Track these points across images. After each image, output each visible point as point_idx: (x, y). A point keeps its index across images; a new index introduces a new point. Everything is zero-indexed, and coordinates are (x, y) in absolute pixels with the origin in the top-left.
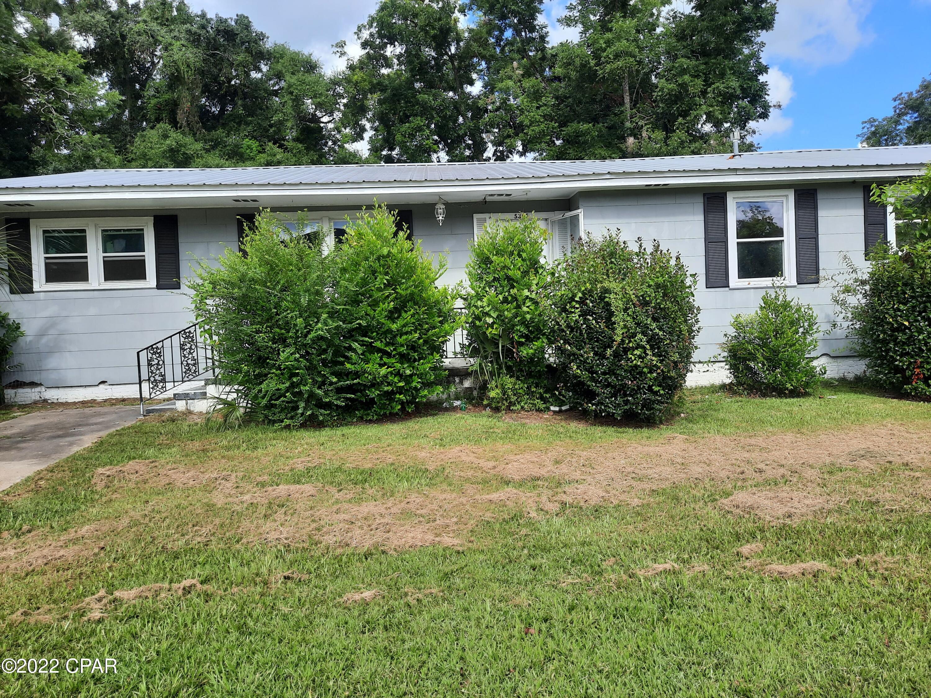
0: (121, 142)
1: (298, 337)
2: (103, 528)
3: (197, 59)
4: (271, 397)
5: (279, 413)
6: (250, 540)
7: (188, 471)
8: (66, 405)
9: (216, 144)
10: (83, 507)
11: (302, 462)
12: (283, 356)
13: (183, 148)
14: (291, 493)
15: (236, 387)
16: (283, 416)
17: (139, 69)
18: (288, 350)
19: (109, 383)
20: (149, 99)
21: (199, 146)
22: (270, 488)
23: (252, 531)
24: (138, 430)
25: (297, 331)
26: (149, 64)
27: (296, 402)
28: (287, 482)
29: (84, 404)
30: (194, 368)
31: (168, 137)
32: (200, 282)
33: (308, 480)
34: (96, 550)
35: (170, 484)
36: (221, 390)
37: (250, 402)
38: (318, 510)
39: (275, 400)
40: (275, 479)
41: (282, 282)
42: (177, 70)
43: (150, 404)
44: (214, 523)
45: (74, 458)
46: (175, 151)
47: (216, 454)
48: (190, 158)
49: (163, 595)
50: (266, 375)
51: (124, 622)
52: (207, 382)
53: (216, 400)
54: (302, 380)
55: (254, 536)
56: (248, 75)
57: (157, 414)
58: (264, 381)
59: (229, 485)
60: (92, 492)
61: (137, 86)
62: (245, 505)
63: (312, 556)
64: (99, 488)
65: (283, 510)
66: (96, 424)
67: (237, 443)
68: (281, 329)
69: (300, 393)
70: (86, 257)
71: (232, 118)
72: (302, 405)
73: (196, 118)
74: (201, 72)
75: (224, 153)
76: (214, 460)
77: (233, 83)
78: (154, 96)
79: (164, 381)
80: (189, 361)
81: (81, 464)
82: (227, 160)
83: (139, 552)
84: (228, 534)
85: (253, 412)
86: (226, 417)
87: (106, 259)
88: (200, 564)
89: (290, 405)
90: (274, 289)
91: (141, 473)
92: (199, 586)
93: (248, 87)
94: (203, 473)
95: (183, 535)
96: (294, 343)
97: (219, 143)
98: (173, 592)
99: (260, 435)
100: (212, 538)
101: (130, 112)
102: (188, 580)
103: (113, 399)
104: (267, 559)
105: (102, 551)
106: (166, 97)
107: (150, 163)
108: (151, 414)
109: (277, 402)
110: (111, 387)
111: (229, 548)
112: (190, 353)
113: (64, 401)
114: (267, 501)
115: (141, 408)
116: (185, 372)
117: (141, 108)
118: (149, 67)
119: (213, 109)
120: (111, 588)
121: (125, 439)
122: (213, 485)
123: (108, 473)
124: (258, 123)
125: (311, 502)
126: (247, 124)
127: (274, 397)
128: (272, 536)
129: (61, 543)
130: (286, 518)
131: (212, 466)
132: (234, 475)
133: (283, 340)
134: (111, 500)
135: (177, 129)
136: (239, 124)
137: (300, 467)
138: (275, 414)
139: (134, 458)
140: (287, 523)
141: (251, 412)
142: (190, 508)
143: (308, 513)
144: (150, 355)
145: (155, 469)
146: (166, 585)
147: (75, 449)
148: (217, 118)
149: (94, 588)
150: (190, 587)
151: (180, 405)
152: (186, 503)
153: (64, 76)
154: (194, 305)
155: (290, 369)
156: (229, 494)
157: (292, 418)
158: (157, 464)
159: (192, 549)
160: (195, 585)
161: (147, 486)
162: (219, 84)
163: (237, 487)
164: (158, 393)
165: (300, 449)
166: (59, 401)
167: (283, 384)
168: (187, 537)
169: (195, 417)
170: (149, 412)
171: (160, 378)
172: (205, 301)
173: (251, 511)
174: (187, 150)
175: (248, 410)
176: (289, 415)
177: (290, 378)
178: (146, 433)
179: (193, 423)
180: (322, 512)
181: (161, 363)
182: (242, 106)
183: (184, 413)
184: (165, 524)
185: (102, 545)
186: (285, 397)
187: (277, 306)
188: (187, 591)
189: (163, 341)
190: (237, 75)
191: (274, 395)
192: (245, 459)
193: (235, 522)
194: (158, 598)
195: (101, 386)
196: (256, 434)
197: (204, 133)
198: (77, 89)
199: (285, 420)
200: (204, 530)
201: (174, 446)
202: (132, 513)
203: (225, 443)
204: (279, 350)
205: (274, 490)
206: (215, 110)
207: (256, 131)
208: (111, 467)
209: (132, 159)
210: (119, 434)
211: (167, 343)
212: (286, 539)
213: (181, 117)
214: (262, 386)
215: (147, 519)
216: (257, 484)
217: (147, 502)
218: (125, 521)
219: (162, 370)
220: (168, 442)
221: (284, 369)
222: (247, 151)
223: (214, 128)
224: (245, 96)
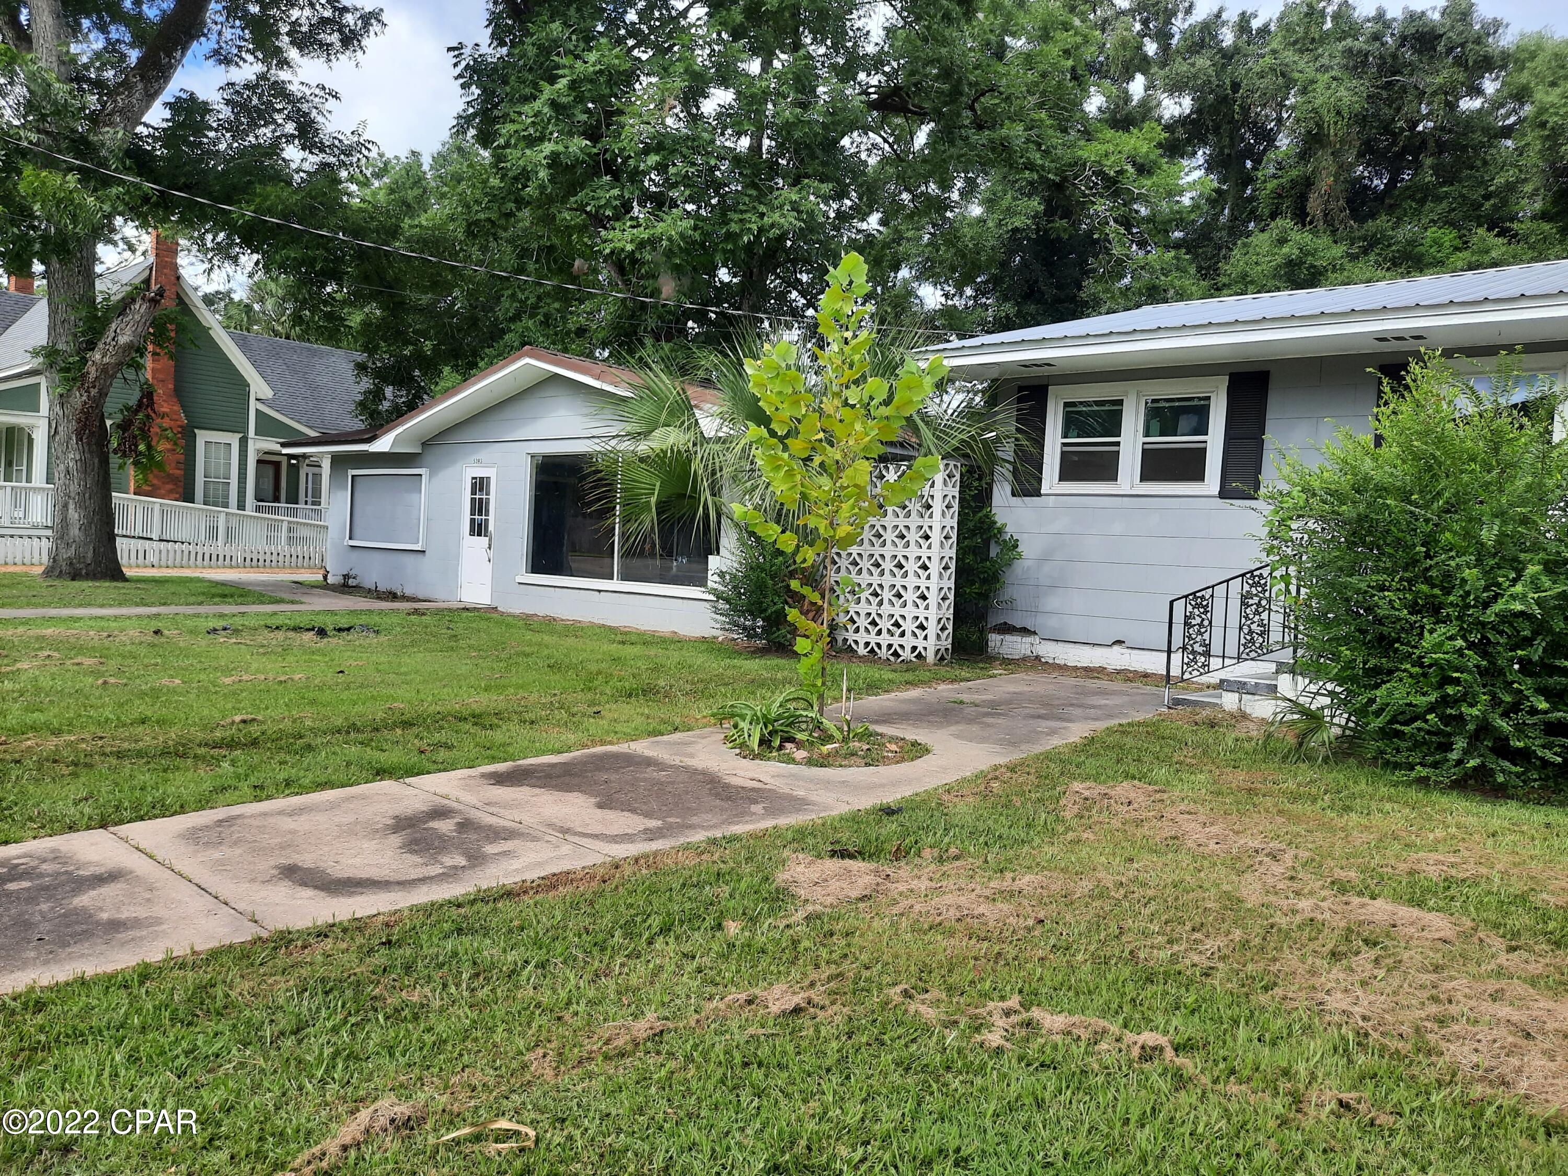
0: (1210, 259)
1: (1468, 606)
2: (1053, 887)
3: (1355, 99)
4: (1394, 716)
5: (1409, 750)
6: (1290, 995)
7: (1212, 824)
8: (1063, 668)
9: (1371, 243)
10: (1037, 841)
11: (1438, 863)
12: (1428, 640)
13: (1310, 258)
14: (1399, 923)
15: (1329, 686)
16: (1415, 758)
17: (1255, 136)
18: (1442, 629)
19: (1127, 644)
20: (1265, 181)
21: (1338, 251)
22: (1356, 900)
23: (1298, 976)
24: (1152, 730)
25: (1468, 593)
26: (1273, 124)
27: (1450, 735)
28: (1397, 898)
29: (1089, 672)
30: (1261, 640)
31: (1286, 241)
32: (1285, 488)
33: (1442, 904)
34: (1030, 922)
35: (1176, 838)
36: (1300, 687)
37: (1353, 718)
38: (1452, 978)
39: (1402, 724)
40: (1372, 883)
41: (1447, 494)
42: (1317, 125)
43: (1183, 688)
44: (1231, 937)
45: (1048, 757)
46: (1296, 264)
47: (1269, 802)
48: (1321, 274)
49: (1104, 1046)
50: (1390, 672)
51: (1031, 1069)
52: (1281, 668)
53: (1287, 704)
54: (1465, 694)
55: (1300, 989)
56: (1452, 106)
57: (1189, 709)
58: (1384, 682)
59: (1278, 869)
60: (1057, 819)
61: (1249, 164)
62: (1298, 919)
63: (1413, 1077)
64: (1068, 815)
65: (1377, 951)
66: (1094, 707)
67: (1314, 791)
68: (1433, 586)
69: (1460, 718)
70: (1118, 444)
71: (1408, 193)
72: (1460, 744)
73: (1341, 202)
74: (1361, 120)
75: (1385, 259)
76: (1263, 814)
77: (1420, 128)
78: (1274, 176)
79: (1207, 654)
80: (1254, 627)
81: (1055, 769)
82: (1388, 269)
83: (1092, 948)
84: (1250, 967)
85: (1358, 738)
86: (1302, 739)
87: (1146, 446)
88: (1185, 1007)
89: (1434, 739)
90: (1427, 506)
91: (1136, 805)
92: (1169, 1053)
93: (1450, 131)
94: (1237, 833)
95: (1170, 942)
96: (1459, 618)
97: (1378, 242)
98: (1123, 1047)
99: (1363, 786)
100: (1221, 965)
101: (1232, 210)
102: (1154, 1034)
103: (1131, 672)
104: (1316, 1046)
105: (1039, 926)
106: (1294, 173)
107: (1251, 288)
108: (1180, 707)
109: (1406, 729)
110: (1130, 651)
111: (1247, 995)
112: (1257, 613)
113: (1062, 662)
114: (1343, 924)
115: (1167, 694)
116: (1244, 645)
117: (1252, 199)
118: (1272, 129)
119: (1376, 182)
120: (1030, 998)
121: (1129, 741)
122: (1248, 862)
123: (1087, 793)
124: (1462, 196)
125: (1440, 955)
126: (1438, 199)
127: (1400, 718)
128: (1337, 1002)
129: (988, 892)
130: (1376, 972)
131: (1256, 824)
132: (1291, 853)
133: (1434, 609)
134: (1079, 841)
135: (1304, 225)
136: (1422, 202)
137: (1433, 873)
138: (1398, 751)
139: (1134, 778)
140: (1375, 982)
141: (1353, 737)
142: (1198, 894)
143: (1427, 978)
144: (1189, 608)
145: (1160, 805)
146: (1115, 1029)
147: (1055, 741)
148: (1380, 197)
149: (1008, 988)
150: (1154, 1049)
151: (1229, 701)
152: (1193, 883)
153: (1134, 164)
154: (1267, 529)
155: (1442, 669)
156: (1274, 887)
157: (1435, 765)
158: (1165, 796)
159: (1180, 973)
160: (1162, 1050)
161: (1139, 833)
162: (1394, 134)
163: (1292, 878)
164: (1195, 673)
165: (1439, 833)
166: (1057, 661)
167: (1424, 694)
168: (1176, 948)
169: (1251, 726)
170: (1177, 702)
171: (1200, 650)
172: (1289, 523)
173: (1306, 933)
174: (1316, 260)
175: (1348, 732)
176: (1430, 759)
177: (1441, 685)
178: (1163, 738)
179: (1244, 736)
180: (1459, 985)
181: (1206, 623)
182: (1431, 167)
183: (1233, 716)
184: (1147, 911)
185: (1041, 915)
186: (1426, 721)
187: (1429, 541)
188: (1149, 1054)
189: (1213, 587)
190: (1430, 113)
191: (1403, 713)
192: (1322, 826)
193: (1269, 949)
194: (1096, 1047)
195: (1116, 648)
196: (1355, 782)
197: (1351, 227)
198: (1149, 183)
199: (1418, 768)
200: (1209, 944)
201: (1201, 772)
202: (1101, 875)
203: (1291, 785)
204: (1422, 627)
205: (1363, 906)
206: (1379, 183)
207: (1454, 210)
208: (1093, 784)
209: (1224, 285)
210: (1123, 730)
211: (1220, 591)
212: (1364, 1018)
213: (1314, 205)
214: (1378, 693)
215: (1122, 891)
216: (1333, 883)
217: (1131, 860)
218: (1086, 886)
219: (1206, 636)
220: (1194, 761)
221: (1430, 666)
222: (1432, 250)
223: (1373, 216)
224: (1441, 147)
